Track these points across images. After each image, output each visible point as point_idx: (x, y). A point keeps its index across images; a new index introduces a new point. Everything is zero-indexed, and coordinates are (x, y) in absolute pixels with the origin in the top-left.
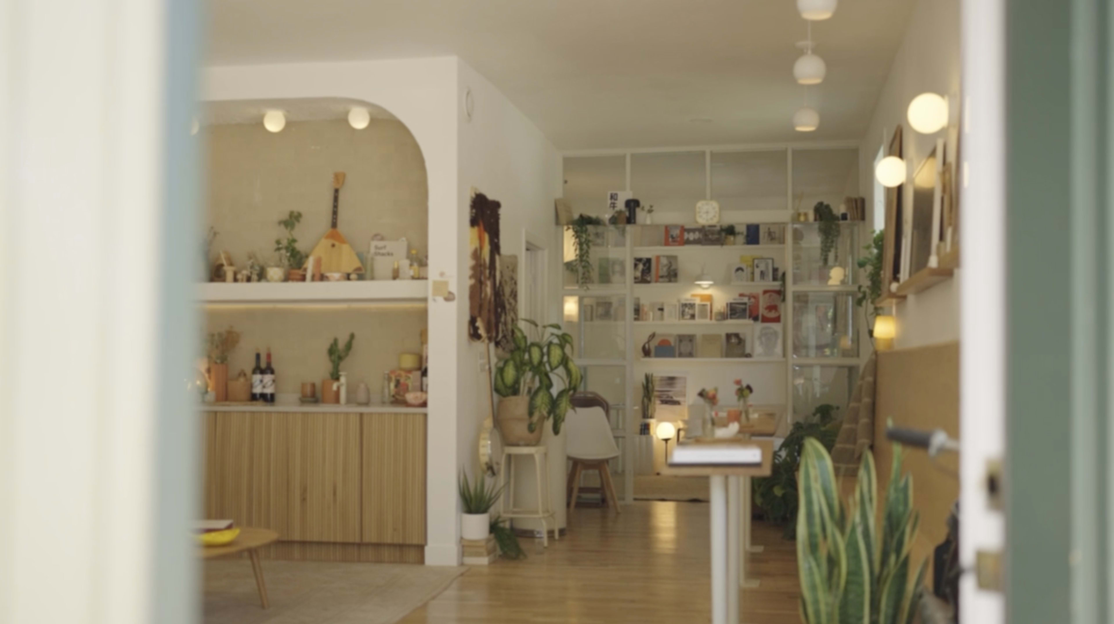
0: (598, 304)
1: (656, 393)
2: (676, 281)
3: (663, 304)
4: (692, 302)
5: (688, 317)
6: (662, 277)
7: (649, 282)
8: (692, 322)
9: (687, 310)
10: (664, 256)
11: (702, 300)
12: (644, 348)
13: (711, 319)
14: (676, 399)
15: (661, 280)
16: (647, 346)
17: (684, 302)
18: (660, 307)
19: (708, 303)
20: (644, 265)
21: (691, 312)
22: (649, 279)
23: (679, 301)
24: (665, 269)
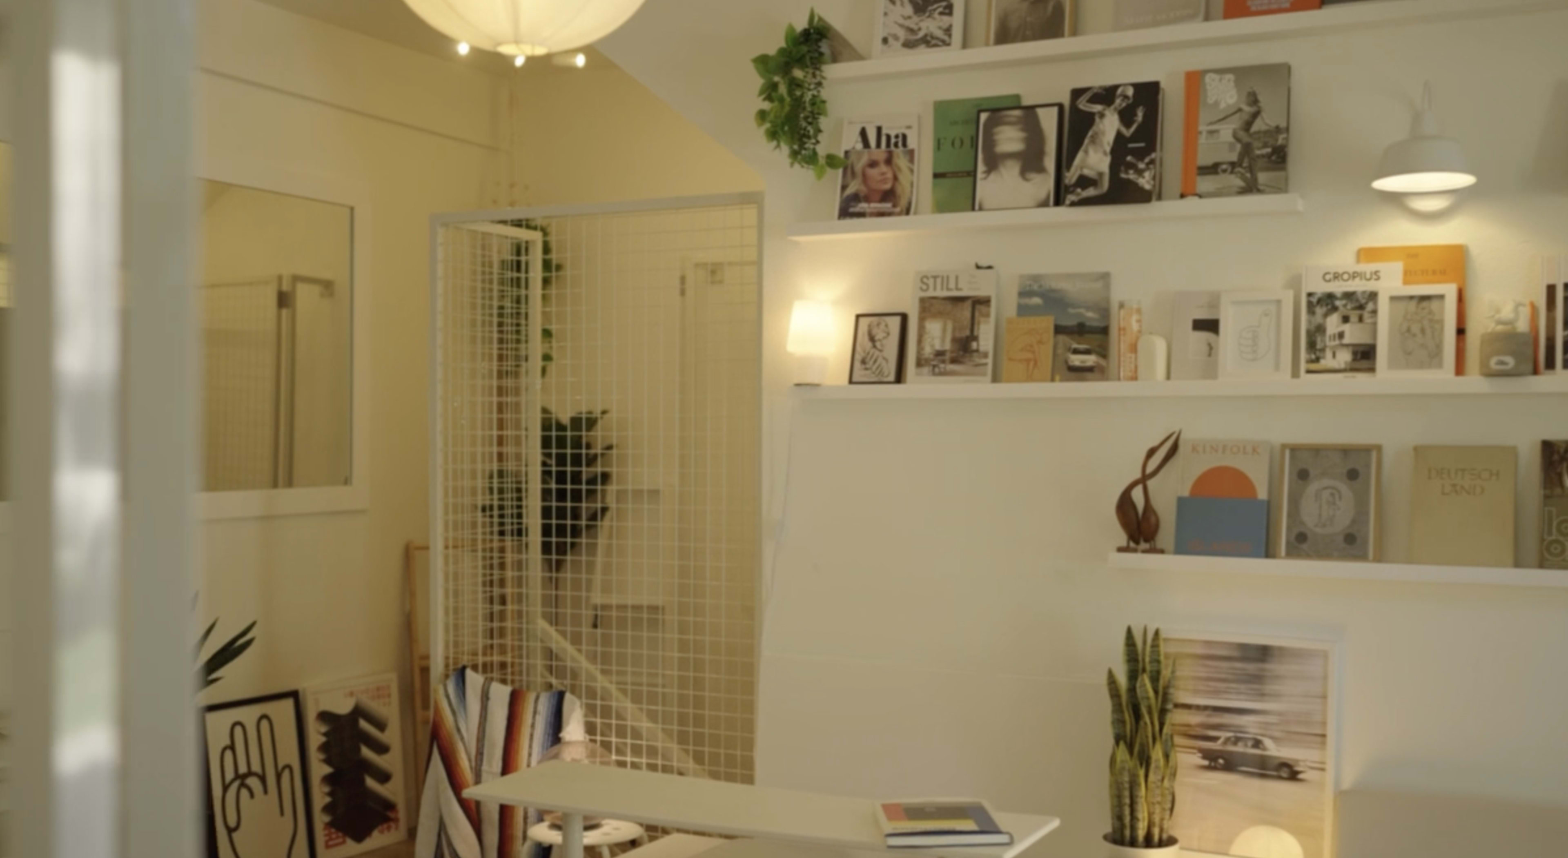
0: (928, 307)
1: (1177, 717)
2: (1281, 188)
3: (1214, 301)
4: (1358, 286)
5: (1344, 357)
6: (1213, 169)
7: (1142, 197)
8: (1360, 382)
9: (1333, 323)
10: (1221, 71)
11: (1409, 277)
12: (1125, 504)
13: (1460, 369)
14: (1273, 750)
15: (1205, 184)
16: (1137, 495)
17: (1321, 288)
18: (1203, 315)
19: (1450, 291)
20: (1126, 117)
21: (1354, 334)
22: (1145, 182)
23: (1295, 283)
24: (1226, 132)
